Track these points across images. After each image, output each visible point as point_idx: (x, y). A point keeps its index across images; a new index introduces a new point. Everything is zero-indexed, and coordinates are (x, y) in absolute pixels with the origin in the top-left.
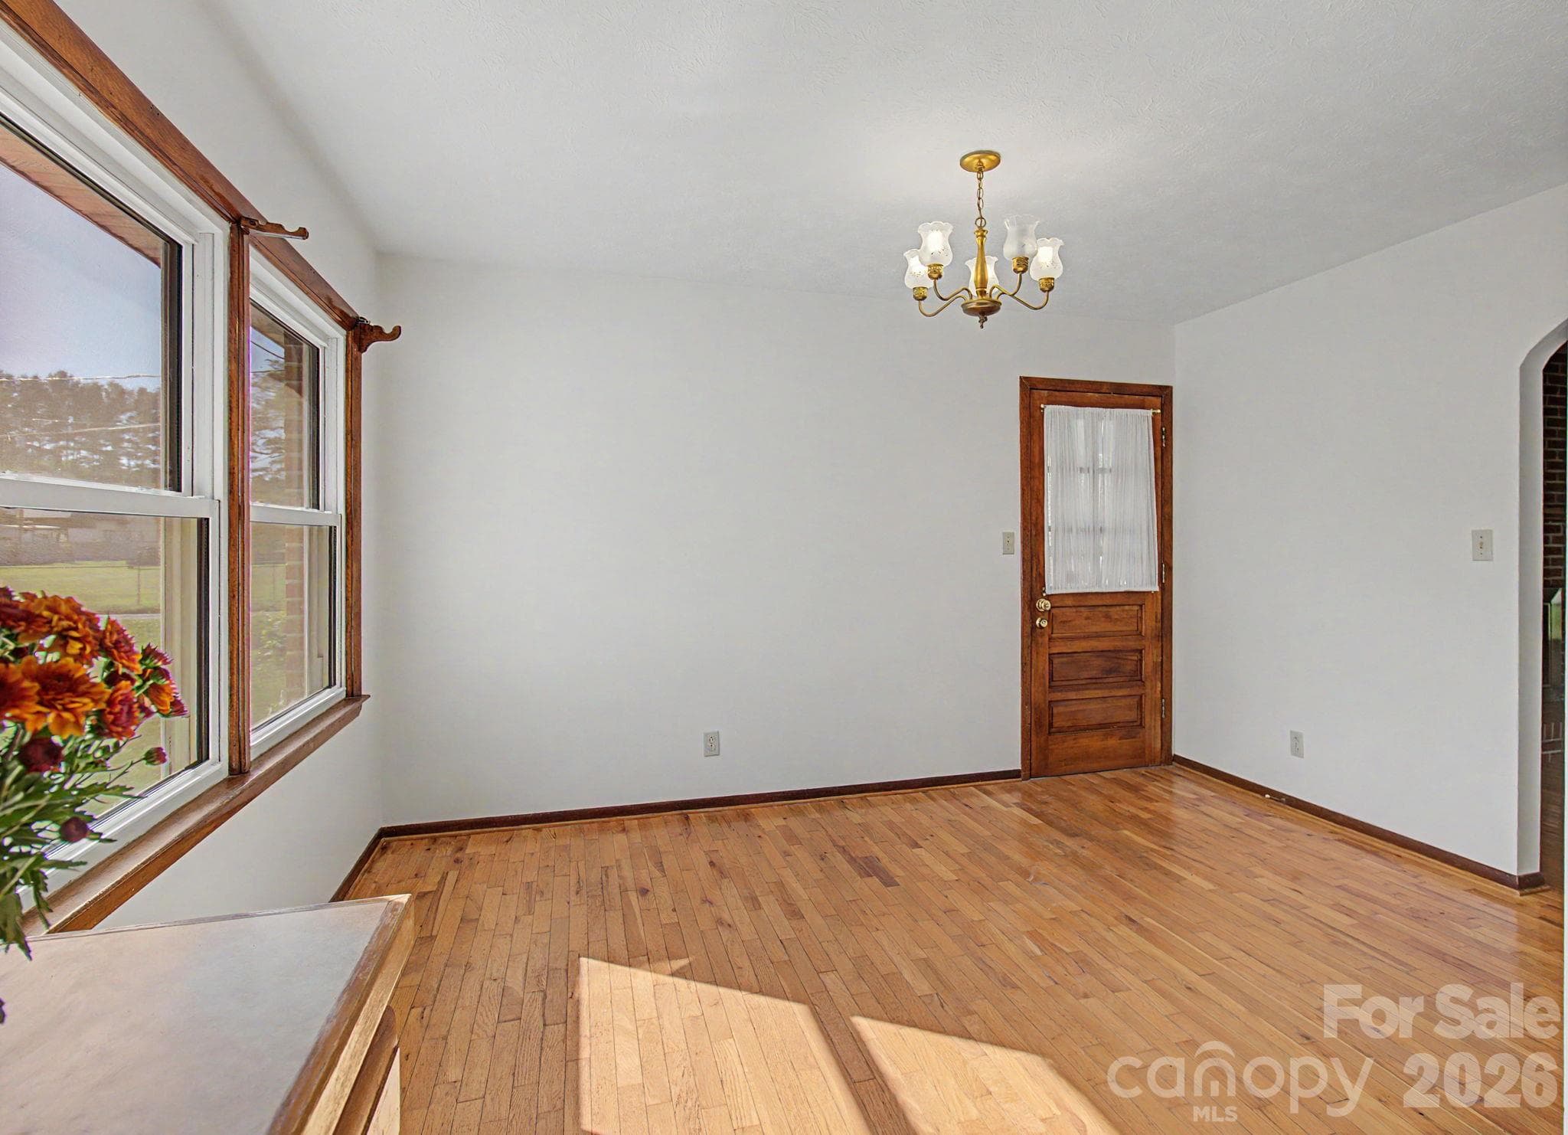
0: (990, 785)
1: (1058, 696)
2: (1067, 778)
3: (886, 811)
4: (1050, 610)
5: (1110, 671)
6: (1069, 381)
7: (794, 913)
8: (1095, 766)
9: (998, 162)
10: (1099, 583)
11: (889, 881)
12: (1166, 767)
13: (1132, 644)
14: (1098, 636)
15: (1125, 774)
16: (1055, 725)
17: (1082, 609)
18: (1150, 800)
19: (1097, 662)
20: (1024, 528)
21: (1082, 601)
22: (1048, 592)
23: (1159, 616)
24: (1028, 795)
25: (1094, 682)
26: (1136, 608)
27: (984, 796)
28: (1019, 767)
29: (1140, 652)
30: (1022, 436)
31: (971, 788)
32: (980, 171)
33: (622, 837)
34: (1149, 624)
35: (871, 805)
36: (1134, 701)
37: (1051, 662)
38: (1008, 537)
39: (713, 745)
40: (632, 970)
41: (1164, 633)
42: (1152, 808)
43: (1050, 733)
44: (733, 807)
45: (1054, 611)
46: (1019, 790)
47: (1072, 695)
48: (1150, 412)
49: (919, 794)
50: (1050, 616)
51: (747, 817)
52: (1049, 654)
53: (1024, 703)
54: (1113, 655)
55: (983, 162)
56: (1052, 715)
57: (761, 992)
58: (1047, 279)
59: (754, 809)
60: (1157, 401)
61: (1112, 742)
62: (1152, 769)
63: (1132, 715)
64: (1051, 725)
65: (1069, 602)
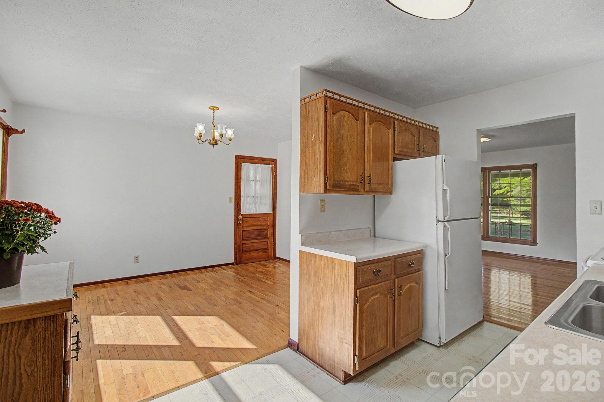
0: (224, 267)
1: (244, 242)
2: (247, 264)
3: (193, 275)
4: (242, 219)
5: (259, 235)
6: (248, 157)
7: (160, 299)
8: (255, 261)
9: (218, 109)
10: (256, 211)
11: (189, 290)
12: (275, 260)
13: (265, 227)
14: (256, 225)
15: (263, 263)
16: (244, 250)
17: (252, 218)
18: (267, 267)
19: (256, 232)
20: (235, 196)
21: (251, 216)
22: (242, 213)
23: (273, 220)
24: (235, 269)
25: (255, 238)
26: (267, 218)
27: (223, 270)
28: (233, 262)
29: (268, 230)
30: (235, 171)
31: (219, 268)
32: (214, 110)
33: (104, 289)
34: (270, 222)
35: (188, 274)
36: (266, 243)
37: (243, 233)
38: (230, 199)
39: (137, 260)
40: (109, 316)
41: (274, 225)
42: (267, 269)
43: (242, 252)
44: (143, 278)
45: (243, 219)
46: (233, 268)
47: (249, 242)
48: (271, 166)
49: (203, 271)
50: (242, 220)
51: (148, 281)
52: (242, 231)
53: (235, 244)
54: (260, 230)
55: (214, 109)
56: (243, 247)
57: (148, 315)
58: (230, 138)
59: (150, 278)
60: (273, 163)
61: (260, 254)
62: (271, 261)
63: (265, 247)
64: (243, 250)
65: (248, 216)
